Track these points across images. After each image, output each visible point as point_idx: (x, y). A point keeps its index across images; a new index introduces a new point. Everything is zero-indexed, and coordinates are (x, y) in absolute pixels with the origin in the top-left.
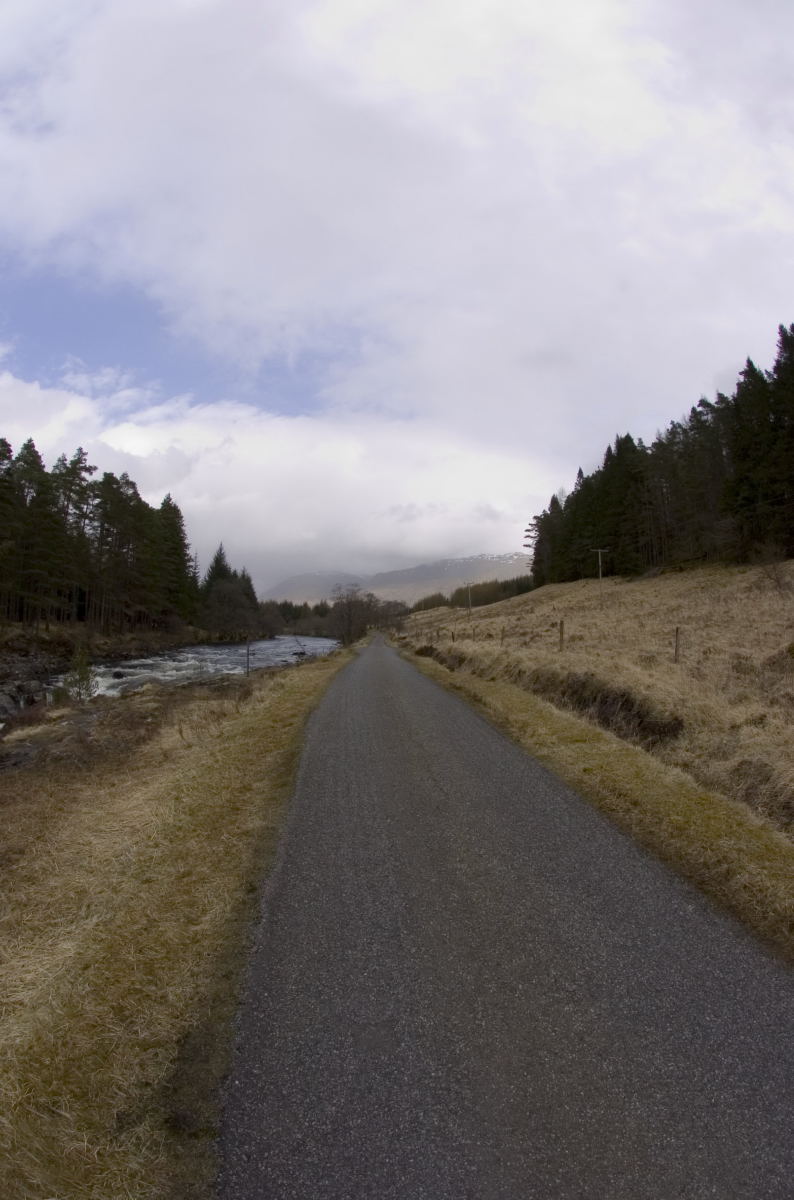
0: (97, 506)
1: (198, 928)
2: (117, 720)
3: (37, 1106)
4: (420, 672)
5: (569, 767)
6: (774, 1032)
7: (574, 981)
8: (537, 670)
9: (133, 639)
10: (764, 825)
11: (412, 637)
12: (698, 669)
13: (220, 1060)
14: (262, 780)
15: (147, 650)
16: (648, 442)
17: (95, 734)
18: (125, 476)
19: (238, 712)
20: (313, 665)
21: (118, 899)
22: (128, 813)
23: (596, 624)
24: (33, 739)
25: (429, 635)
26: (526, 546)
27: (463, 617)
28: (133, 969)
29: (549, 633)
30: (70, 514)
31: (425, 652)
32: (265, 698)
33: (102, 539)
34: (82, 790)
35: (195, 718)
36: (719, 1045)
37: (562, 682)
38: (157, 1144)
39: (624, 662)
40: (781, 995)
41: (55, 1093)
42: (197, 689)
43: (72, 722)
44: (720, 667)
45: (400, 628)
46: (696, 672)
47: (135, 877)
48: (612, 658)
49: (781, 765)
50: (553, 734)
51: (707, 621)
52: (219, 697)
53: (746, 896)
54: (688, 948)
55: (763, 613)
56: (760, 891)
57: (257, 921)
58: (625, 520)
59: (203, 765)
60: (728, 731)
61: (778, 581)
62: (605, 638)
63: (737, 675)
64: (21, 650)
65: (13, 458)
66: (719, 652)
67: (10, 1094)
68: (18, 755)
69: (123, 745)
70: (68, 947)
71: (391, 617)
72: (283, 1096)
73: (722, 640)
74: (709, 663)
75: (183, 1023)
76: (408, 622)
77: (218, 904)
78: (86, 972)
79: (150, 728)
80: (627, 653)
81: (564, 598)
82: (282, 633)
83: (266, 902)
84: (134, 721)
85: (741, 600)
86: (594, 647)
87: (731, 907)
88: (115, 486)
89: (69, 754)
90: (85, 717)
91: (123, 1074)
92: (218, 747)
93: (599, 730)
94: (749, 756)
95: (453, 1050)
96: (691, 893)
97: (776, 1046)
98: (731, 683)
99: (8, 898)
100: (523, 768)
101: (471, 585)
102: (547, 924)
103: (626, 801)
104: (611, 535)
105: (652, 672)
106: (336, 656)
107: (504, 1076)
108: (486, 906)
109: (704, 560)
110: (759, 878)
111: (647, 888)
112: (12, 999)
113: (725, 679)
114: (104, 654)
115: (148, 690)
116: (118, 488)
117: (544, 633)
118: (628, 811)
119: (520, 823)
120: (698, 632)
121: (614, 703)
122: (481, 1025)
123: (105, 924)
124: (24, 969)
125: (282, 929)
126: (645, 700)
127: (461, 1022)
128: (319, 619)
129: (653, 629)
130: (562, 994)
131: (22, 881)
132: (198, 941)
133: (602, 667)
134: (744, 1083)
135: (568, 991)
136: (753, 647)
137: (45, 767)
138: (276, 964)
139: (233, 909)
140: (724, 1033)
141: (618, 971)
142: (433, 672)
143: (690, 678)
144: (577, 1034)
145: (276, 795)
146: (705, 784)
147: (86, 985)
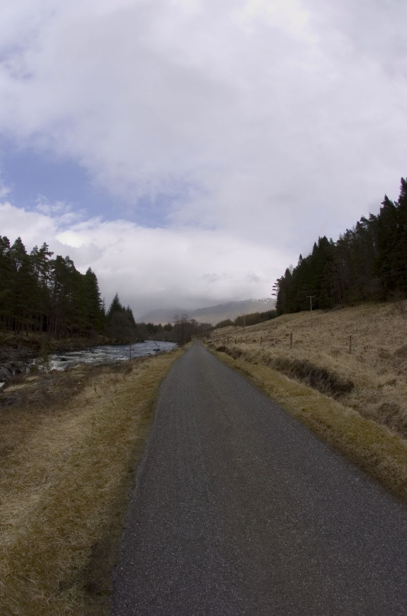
0: (53, 273)
1: (103, 490)
2: (63, 383)
3: (18, 576)
4: (219, 360)
5: (296, 408)
6: (400, 541)
7: (296, 518)
8: (278, 359)
9: (72, 341)
10: (395, 436)
11: (215, 341)
12: (361, 357)
13: (113, 557)
14: (137, 415)
15: (79, 347)
16: (335, 240)
17: (51, 390)
18: (67, 257)
19: (125, 380)
20: (164, 356)
21: (62, 474)
22: (67, 430)
23: (309, 334)
24: (19, 391)
25: (223, 341)
26: (273, 295)
27: (241, 331)
28: (69, 510)
29: (285, 339)
30: (40, 277)
31: (222, 349)
32: (139, 372)
33: (56, 290)
34: (43, 418)
35: (103, 382)
36: (371, 549)
37: (292, 365)
38: (79, 597)
39: (323, 354)
40: (404, 522)
41: (27, 571)
42: (104, 368)
44: (373, 356)
45: (208, 337)
46: (360, 359)
47: (71, 463)
48: (317, 352)
49: (403, 405)
50: (287, 391)
51: (366, 332)
52: (115, 372)
53: (386, 473)
54: (356, 500)
55: (394, 327)
56: (394, 470)
57: (133, 487)
58: (323, 281)
59: (106, 407)
60: (376, 388)
61: (402, 310)
62: (313, 341)
63: (380, 359)
64: (14, 346)
65: (11, 247)
66: (372, 348)
67: (4, 570)
68: (11, 399)
69: (65, 396)
70: (36, 498)
71: (203, 331)
72: (146, 575)
73: (374, 341)
74: (367, 354)
75: (94, 538)
76: (212, 334)
77: (113, 478)
78: (45, 511)
79: (79, 387)
80: (325, 349)
81: (293, 321)
82: (148, 339)
83: (138, 477)
84: (71, 383)
85: (383, 320)
86: (308, 346)
87: (378, 478)
88: (62, 263)
89: (38, 399)
90: (46, 381)
91: (62, 563)
92: (114, 397)
93: (310, 389)
94: (388, 401)
95: (234, 553)
96: (357, 472)
97: (401, 548)
98: (378, 364)
100: (271, 409)
101: (245, 315)
102: (283, 489)
103: (324, 425)
104: (316, 288)
105: (338, 359)
106: (175, 351)
107: (260, 566)
108: (252, 480)
109: (364, 300)
110: (392, 464)
111: (335, 470)
112: (7, 523)
113: (375, 361)
114: (56, 348)
115: (79, 368)
116: (65, 263)
117: (282, 340)
118: (325, 430)
119: (270, 438)
120: (361, 338)
121: (318, 375)
122: (249, 541)
123: (55, 486)
124: (13, 508)
125: (146, 491)
126: (334, 373)
127: (238, 539)
128: (167, 332)
129: (338, 336)
130: (291, 525)
131: (13, 463)
132: (103, 497)
133: (312, 356)
134: (384, 567)
135: (294, 523)
136: (389, 345)
137: (25, 406)
138: (143, 509)
139: (121, 481)
140: (374, 543)
141: (320, 512)
142: (225, 360)
143: (357, 362)
144: (298, 545)
145: (144, 423)
146: (365, 416)
147: (45, 517)
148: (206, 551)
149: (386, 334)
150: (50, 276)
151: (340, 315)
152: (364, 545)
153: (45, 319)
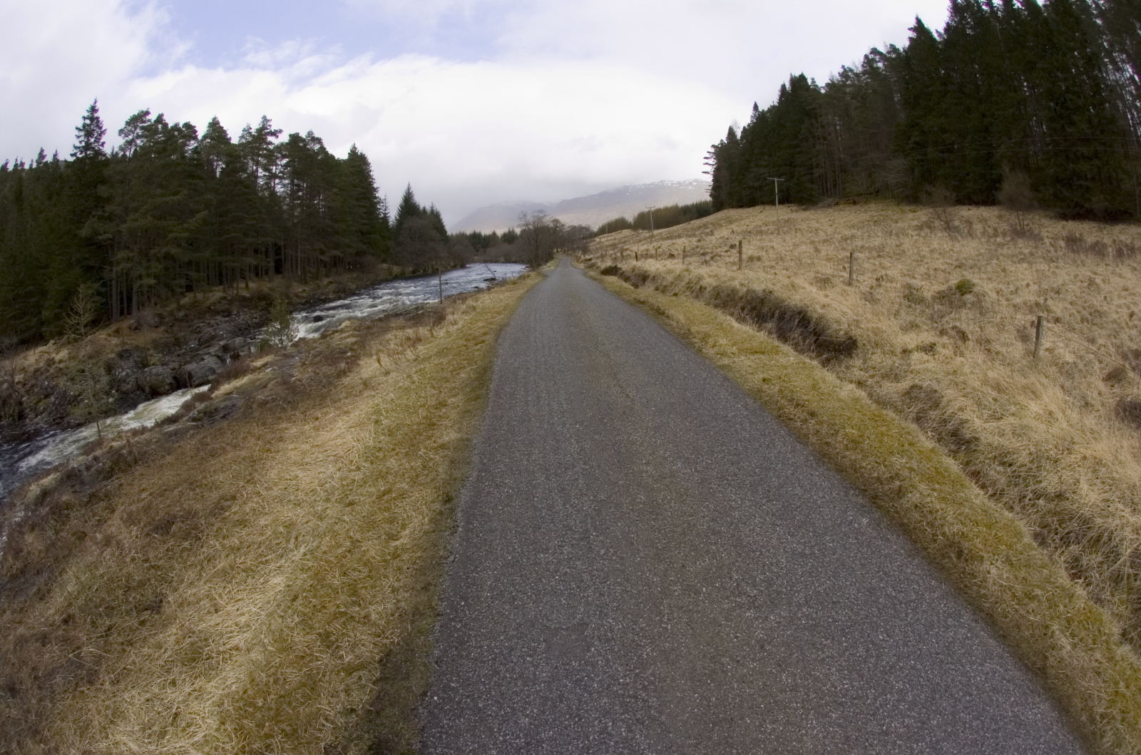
0: (285, 165)
1: (398, 543)
2: (318, 358)
4: (605, 289)
5: (750, 376)
6: (942, 661)
7: (754, 586)
8: (717, 287)
9: (331, 283)
10: (933, 449)
13: (419, 676)
14: (456, 396)
15: (344, 291)
17: (297, 374)
18: (310, 134)
19: (432, 336)
20: (503, 288)
21: (323, 526)
22: (330, 443)
23: (773, 247)
24: (241, 391)
25: (613, 256)
26: (705, 173)
27: (645, 239)
28: (337, 593)
29: (729, 253)
30: (261, 177)
31: (610, 271)
32: (458, 320)
33: (293, 195)
34: (286, 429)
35: (392, 346)
36: (891, 667)
37: (741, 298)
39: (799, 281)
40: (949, 623)
41: (267, 736)
42: (393, 320)
43: (275, 367)
44: (892, 295)
45: (585, 250)
46: (869, 297)
47: (339, 501)
48: (789, 277)
49: (950, 393)
50: (734, 344)
51: (880, 252)
52: (414, 325)
53: (917, 515)
54: (863, 561)
55: (932, 251)
56: (931, 512)
57: (454, 530)
58: (799, 153)
59: (400, 387)
60: (900, 355)
61: (947, 223)
62: (782, 259)
63: (907, 303)
65: (199, 138)
66: (891, 280)
68: (226, 406)
69: (324, 381)
70: (278, 581)
71: (575, 240)
72: (479, 710)
73: (894, 270)
74: (881, 290)
75: (385, 641)
76: (593, 245)
77: (416, 517)
78: (294, 603)
79: (350, 361)
80: (802, 274)
81: (743, 222)
82: (473, 262)
83: (462, 511)
84: (334, 356)
85: (912, 236)
86: (772, 267)
87: (902, 525)
88: (301, 144)
89: (275, 397)
90: (288, 360)
91: (329, 704)
92: (414, 369)
93: (776, 343)
94: (920, 380)
95: (640, 655)
96: (864, 506)
97: (944, 677)
98: (902, 311)
99: (223, 546)
100: (704, 376)
101: (653, 209)
102: (729, 527)
103: (803, 411)
104: (786, 165)
105: (828, 293)
106: (525, 279)
107: (689, 683)
108: (671, 507)
109: (876, 195)
110: (929, 499)
111: (823, 497)
112: (228, 646)
113: (897, 306)
114: (304, 301)
115: (347, 326)
116: (305, 145)
117: (723, 254)
118: (805, 421)
119: (702, 428)
120: (871, 261)
121: (790, 320)
122: (667, 628)
123: (312, 552)
124: (239, 612)
125: (478, 536)
126: (821, 318)
127: (648, 625)
128: (506, 247)
129: (828, 255)
130: (744, 599)
131: (235, 526)
132: (398, 556)
133: (779, 285)
134: (913, 713)
135: (749, 596)
136: (922, 280)
137: (251, 413)
138: (472, 572)
139: (431, 521)
140: (895, 655)
141: (796, 579)
142: (618, 289)
143: (863, 302)
144: (758, 642)
145: (470, 408)
146: (878, 402)
147: (296, 616)
148: (589, 651)
149: (917, 261)
150: (280, 172)
151: (832, 218)
152: (878, 657)
153: (278, 250)
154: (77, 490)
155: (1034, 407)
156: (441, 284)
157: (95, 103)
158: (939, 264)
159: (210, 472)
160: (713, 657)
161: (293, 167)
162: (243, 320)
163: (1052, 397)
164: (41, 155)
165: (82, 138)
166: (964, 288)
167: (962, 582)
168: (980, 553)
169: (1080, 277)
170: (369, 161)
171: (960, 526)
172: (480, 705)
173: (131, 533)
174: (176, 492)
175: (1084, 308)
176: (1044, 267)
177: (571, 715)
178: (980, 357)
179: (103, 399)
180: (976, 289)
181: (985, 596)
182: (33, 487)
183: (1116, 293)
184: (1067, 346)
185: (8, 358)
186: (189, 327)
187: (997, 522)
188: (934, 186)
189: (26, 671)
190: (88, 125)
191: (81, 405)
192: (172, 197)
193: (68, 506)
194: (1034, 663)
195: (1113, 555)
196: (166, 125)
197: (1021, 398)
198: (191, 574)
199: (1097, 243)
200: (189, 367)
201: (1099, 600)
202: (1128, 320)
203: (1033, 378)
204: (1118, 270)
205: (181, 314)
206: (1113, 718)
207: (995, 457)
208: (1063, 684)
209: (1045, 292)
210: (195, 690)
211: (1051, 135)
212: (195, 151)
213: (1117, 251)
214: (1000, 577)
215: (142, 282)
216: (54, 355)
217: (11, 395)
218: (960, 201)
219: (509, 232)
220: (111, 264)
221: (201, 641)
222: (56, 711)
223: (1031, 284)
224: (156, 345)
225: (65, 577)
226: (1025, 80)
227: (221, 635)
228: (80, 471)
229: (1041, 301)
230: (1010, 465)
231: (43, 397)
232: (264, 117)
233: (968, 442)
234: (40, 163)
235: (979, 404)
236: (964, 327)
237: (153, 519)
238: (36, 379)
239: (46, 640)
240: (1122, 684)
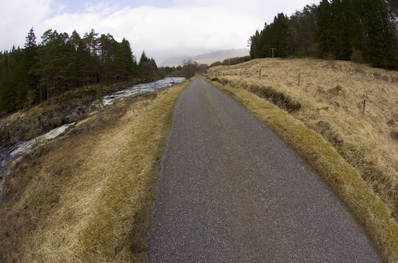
1: (140, 174)
2: (112, 111)
4: (213, 86)
5: (263, 116)
6: (329, 219)
7: (265, 190)
8: (252, 85)
9: (117, 85)
10: (327, 144)
12: (306, 89)
13: (148, 221)
14: (160, 123)
15: (121, 88)
17: (105, 117)
19: (152, 102)
20: (177, 86)
22: (117, 140)
23: (271, 72)
24: (85, 124)
25: (216, 74)
26: (248, 46)
27: (227, 68)
28: (119, 193)
29: (256, 74)
30: (91, 50)
31: (214, 80)
32: (161, 97)
33: (103, 56)
34: (101, 136)
35: (138, 106)
36: (312, 220)
37: (260, 89)
39: (281, 84)
40: (332, 205)
41: (95, 244)
42: (138, 97)
43: (97, 115)
44: (313, 90)
45: (206, 72)
46: (305, 90)
47: (120, 161)
48: (277, 82)
49: (333, 125)
50: (258, 105)
51: (309, 75)
52: (146, 99)
53: (321, 167)
54: (302, 182)
55: (327, 75)
56: (326, 166)
57: (160, 170)
58: (281, 40)
59: (141, 120)
60: (316, 111)
61: (333, 66)
63: (319, 93)
66: (313, 85)
67: (81, 249)
68: (80, 129)
69: (115, 119)
70: (99, 190)
71: (202, 69)
73: (314, 81)
74: (309, 88)
75: (136, 209)
76: (208, 71)
77: (147, 165)
78: (104, 197)
79: (123, 112)
80: (282, 81)
81: (261, 63)
82: (166, 77)
83: (163, 163)
84: (118, 110)
85: (320, 70)
86: (271, 79)
88: (105, 38)
89: (97, 125)
90: (102, 112)
91: (117, 232)
92: (146, 114)
93: (273, 105)
94: (323, 120)
95: (225, 213)
96: (303, 163)
97: (330, 224)
98: (317, 95)
100: (247, 116)
101: (229, 58)
102: (256, 169)
103: (282, 129)
104: (276, 44)
105: (291, 88)
106: (184, 82)
107: (241, 224)
108: (235, 161)
109: (308, 55)
110: (325, 161)
111: (289, 159)
112: (82, 213)
113: (315, 94)
114: (107, 92)
115: (122, 100)
116: (107, 38)
117: (254, 74)
118: (282, 132)
119: (247, 134)
120: (306, 78)
121: (278, 97)
122: (234, 204)
123: (110, 178)
124: (85, 201)
125: (168, 172)
126: (288, 97)
127: (227, 203)
128: (178, 71)
129: (291, 75)
130: (261, 194)
131: (84, 171)
132: (140, 179)
133: (274, 85)
134: (319, 237)
135: (263, 193)
136: (324, 85)
137: (89, 131)
138: (166, 184)
139: (151, 166)
140: (313, 216)
141: (279, 187)
142: (217, 86)
143: (303, 92)
144: (266, 209)
145: (166, 127)
146: (308, 127)
147: (105, 201)
148: (207, 212)
149: (322, 78)
150: (98, 48)
151: (292, 63)
152: (307, 216)
153: (98, 75)
154: (29, 161)
155: (363, 131)
156: (155, 85)
157: (32, 28)
158: (330, 80)
159: (75, 152)
160: (250, 215)
161: (103, 46)
162: (86, 99)
163: (369, 128)
164: (14, 48)
165: (28, 41)
166: (338, 88)
167: (337, 191)
168: (343, 181)
169: (379, 88)
170: (130, 43)
171: (336, 171)
172: (169, 231)
173: (47, 175)
174: (63, 160)
175: (380, 98)
176: (366, 83)
177: (200, 235)
178: (344, 113)
179: (37, 129)
180: (342, 89)
181: (345, 196)
182: (14, 162)
183: (391, 94)
184: (374, 111)
185: (4, 118)
186: (67, 103)
187: (349, 171)
188: (328, 53)
189: (12, 227)
190: (30, 36)
191: (30, 132)
192: (60, 58)
193: (26, 168)
194: (361, 222)
195: (389, 185)
196: (57, 34)
197: (358, 128)
198: (69, 189)
199: (385, 76)
200: (67, 117)
201: (384, 201)
202: (395, 104)
203: (362, 121)
204: (392, 86)
205: (64, 98)
206: (388, 244)
207: (349, 148)
208: (371, 230)
209: (367, 92)
210: (70, 229)
211: (369, 38)
212: (68, 42)
213: (392, 80)
214: (350, 190)
215: (51, 88)
216: (20, 116)
217: (5, 131)
218: (338, 59)
219: (179, 66)
220: (39, 83)
221: (72, 212)
222: (23, 241)
223: (362, 88)
224: (56, 110)
225: (25, 192)
226: (361, 19)
227: (79, 209)
228: (30, 155)
229: (366, 95)
230: (354, 151)
231: (16, 130)
232: (92, 29)
233: (339, 142)
234: (13, 50)
235: (343, 129)
236: (338, 102)
237: (55, 170)
238: (14, 125)
239: (19, 216)
240: (391, 232)
